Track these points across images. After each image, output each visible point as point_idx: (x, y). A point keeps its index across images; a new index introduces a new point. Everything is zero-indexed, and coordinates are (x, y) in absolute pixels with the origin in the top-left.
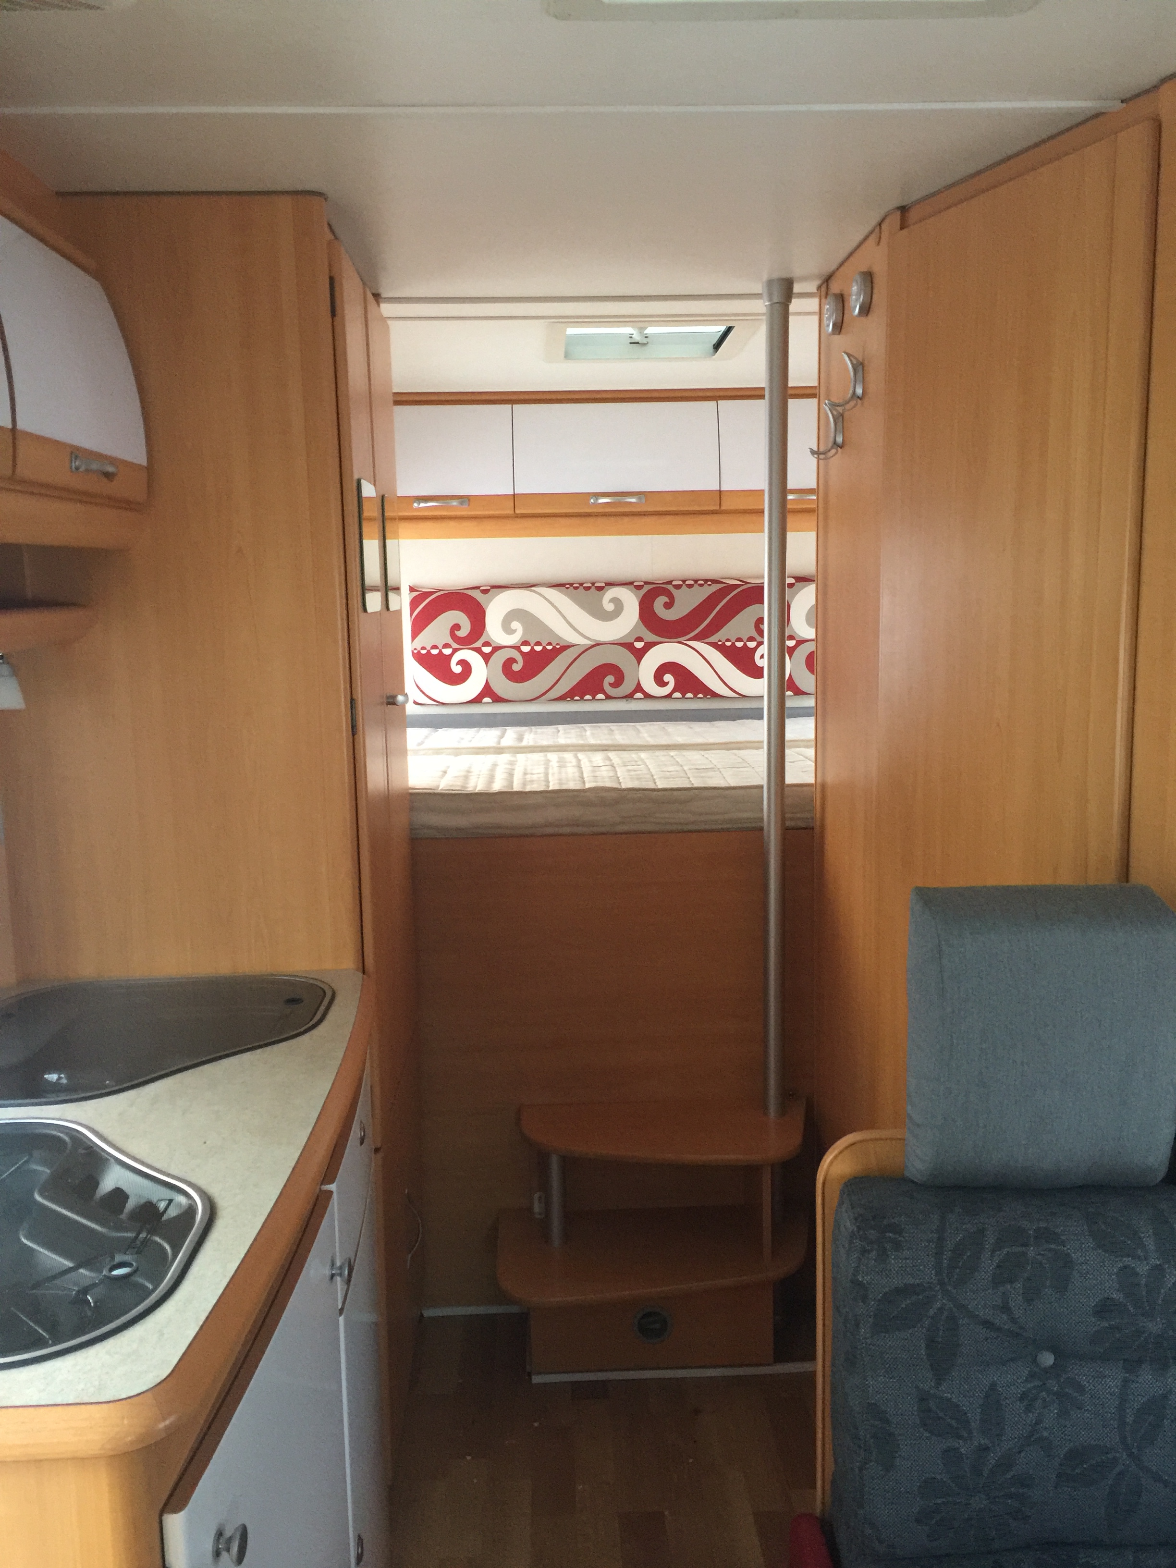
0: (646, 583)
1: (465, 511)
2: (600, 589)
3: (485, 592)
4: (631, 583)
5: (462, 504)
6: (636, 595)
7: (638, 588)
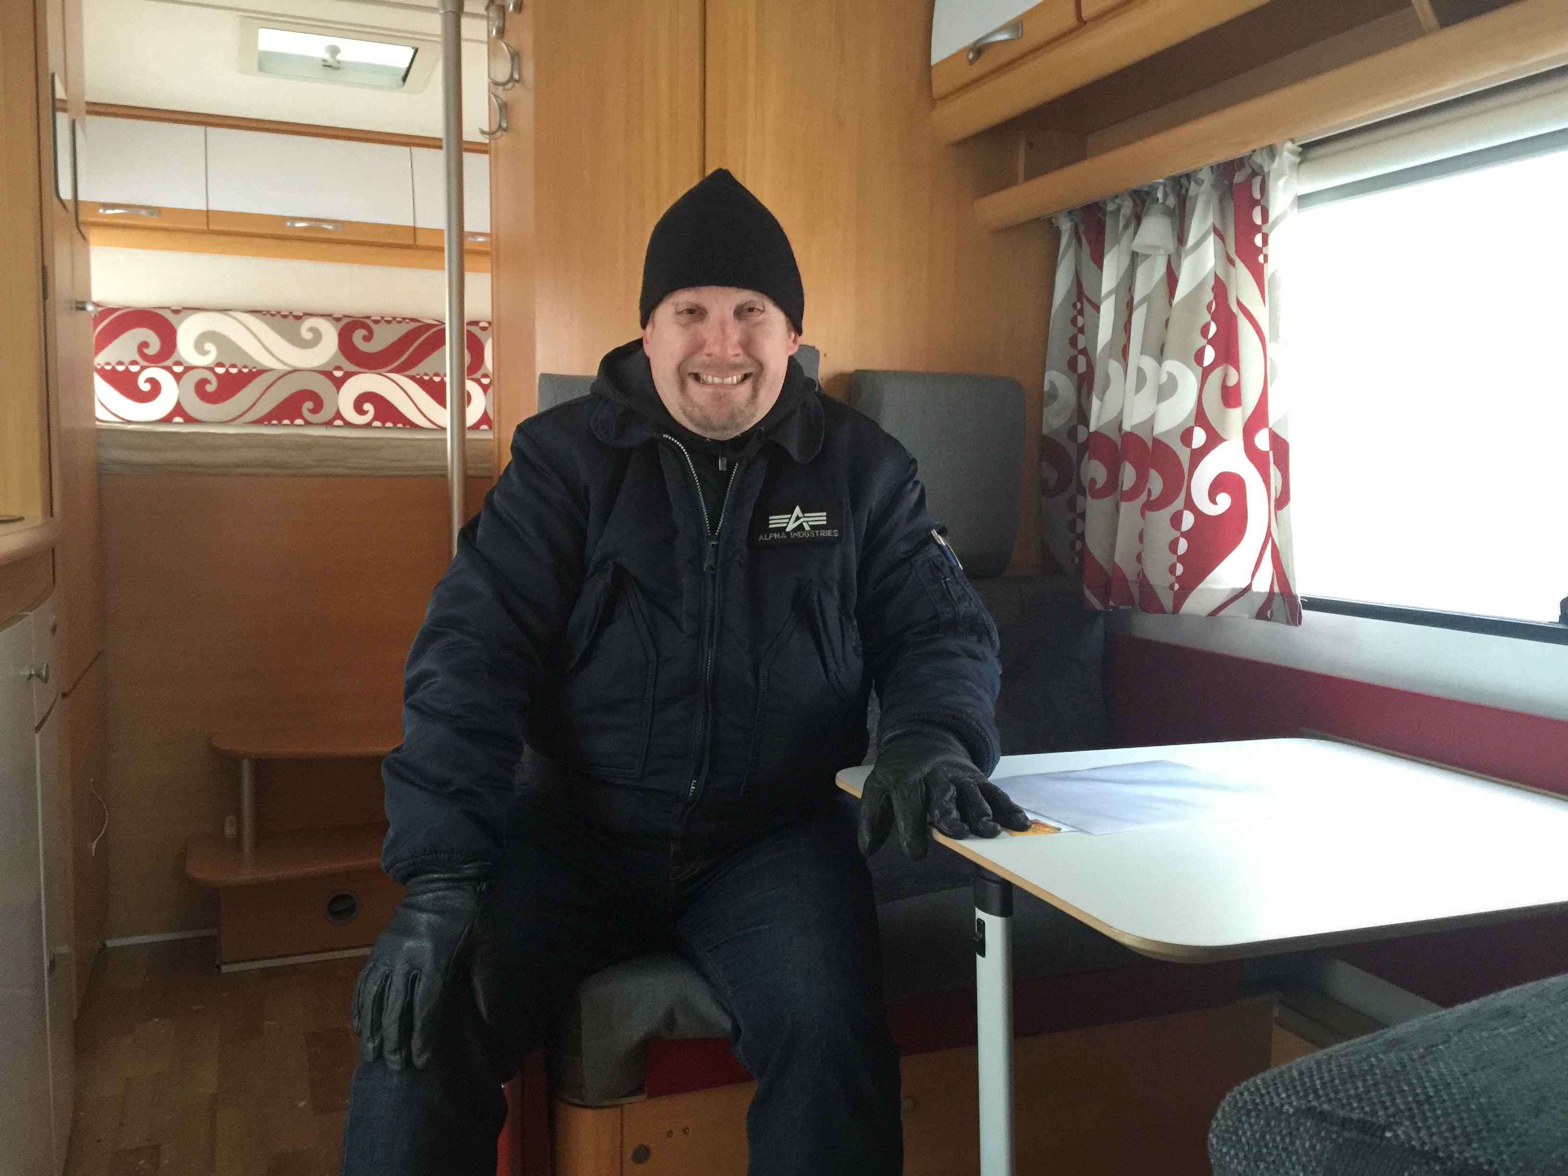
0: (345, 316)
1: (154, 222)
2: (298, 318)
3: (176, 312)
4: (330, 315)
5: (152, 214)
6: (335, 327)
7: (338, 320)
